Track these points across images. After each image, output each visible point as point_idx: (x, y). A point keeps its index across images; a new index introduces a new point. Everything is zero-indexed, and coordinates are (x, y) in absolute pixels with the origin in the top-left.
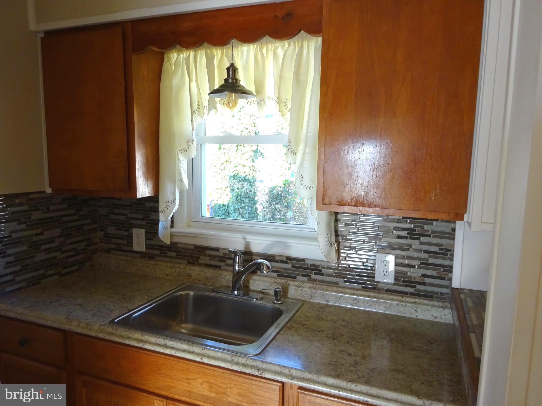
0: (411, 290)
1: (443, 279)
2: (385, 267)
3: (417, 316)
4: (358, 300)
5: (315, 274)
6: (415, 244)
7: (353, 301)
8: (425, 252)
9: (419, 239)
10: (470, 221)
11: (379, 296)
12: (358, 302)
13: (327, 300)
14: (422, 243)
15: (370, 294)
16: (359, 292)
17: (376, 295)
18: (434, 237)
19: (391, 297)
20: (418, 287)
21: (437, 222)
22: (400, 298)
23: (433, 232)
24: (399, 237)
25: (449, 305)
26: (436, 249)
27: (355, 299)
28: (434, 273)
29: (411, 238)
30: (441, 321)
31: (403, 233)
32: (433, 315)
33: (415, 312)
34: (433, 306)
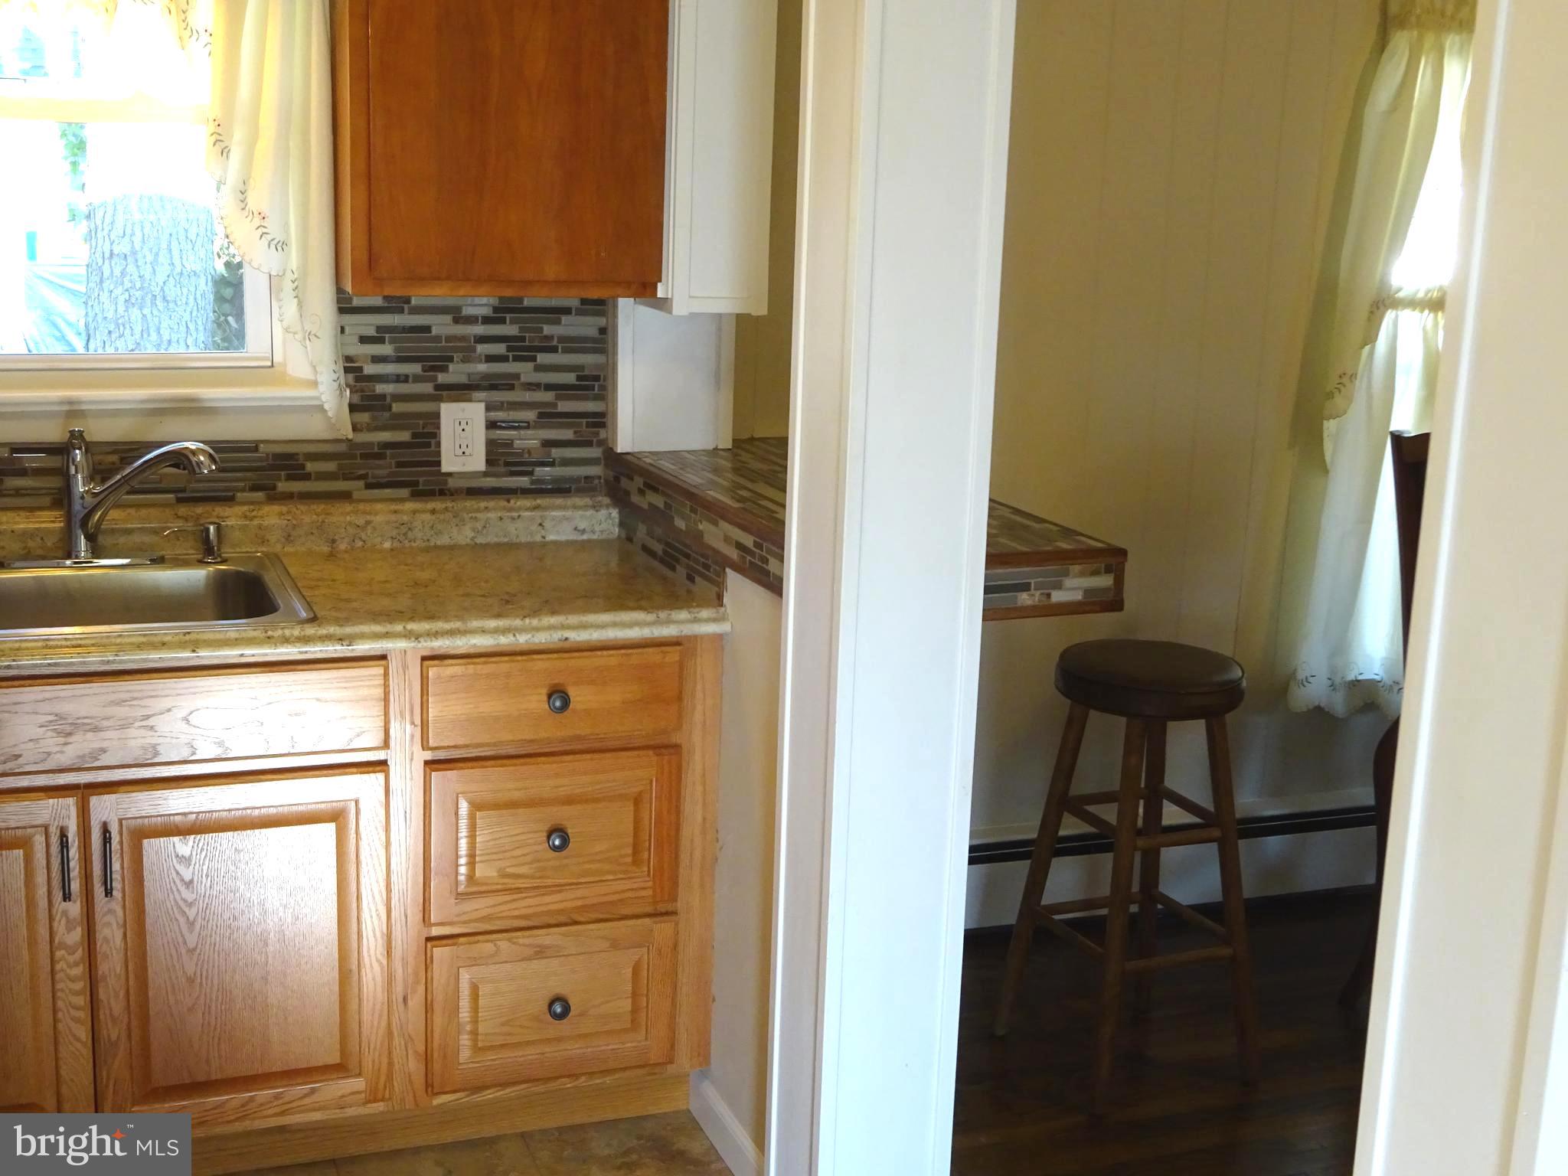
0: (524, 481)
1: (588, 444)
2: (463, 434)
3: (544, 537)
4: (409, 525)
5: (289, 478)
6: (525, 370)
7: (397, 528)
8: (549, 387)
9: (534, 359)
10: (670, 297)
11: (455, 508)
12: (410, 529)
13: (331, 538)
14: (539, 368)
15: (435, 506)
16: (410, 506)
17: (449, 504)
18: (566, 351)
19: (483, 504)
20: (540, 471)
21: (569, 317)
22: (503, 503)
23: (562, 339)
24: (490, 359)
25: (607, 500)
26: (570, 378)
27: (403, 524)
28: (568, 434)
29: (516, 359)
30: (595, 537)
31: (500, 349)
32: (576, 529)
33: (540, 528)
34: (575, 507)
